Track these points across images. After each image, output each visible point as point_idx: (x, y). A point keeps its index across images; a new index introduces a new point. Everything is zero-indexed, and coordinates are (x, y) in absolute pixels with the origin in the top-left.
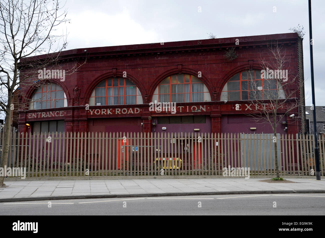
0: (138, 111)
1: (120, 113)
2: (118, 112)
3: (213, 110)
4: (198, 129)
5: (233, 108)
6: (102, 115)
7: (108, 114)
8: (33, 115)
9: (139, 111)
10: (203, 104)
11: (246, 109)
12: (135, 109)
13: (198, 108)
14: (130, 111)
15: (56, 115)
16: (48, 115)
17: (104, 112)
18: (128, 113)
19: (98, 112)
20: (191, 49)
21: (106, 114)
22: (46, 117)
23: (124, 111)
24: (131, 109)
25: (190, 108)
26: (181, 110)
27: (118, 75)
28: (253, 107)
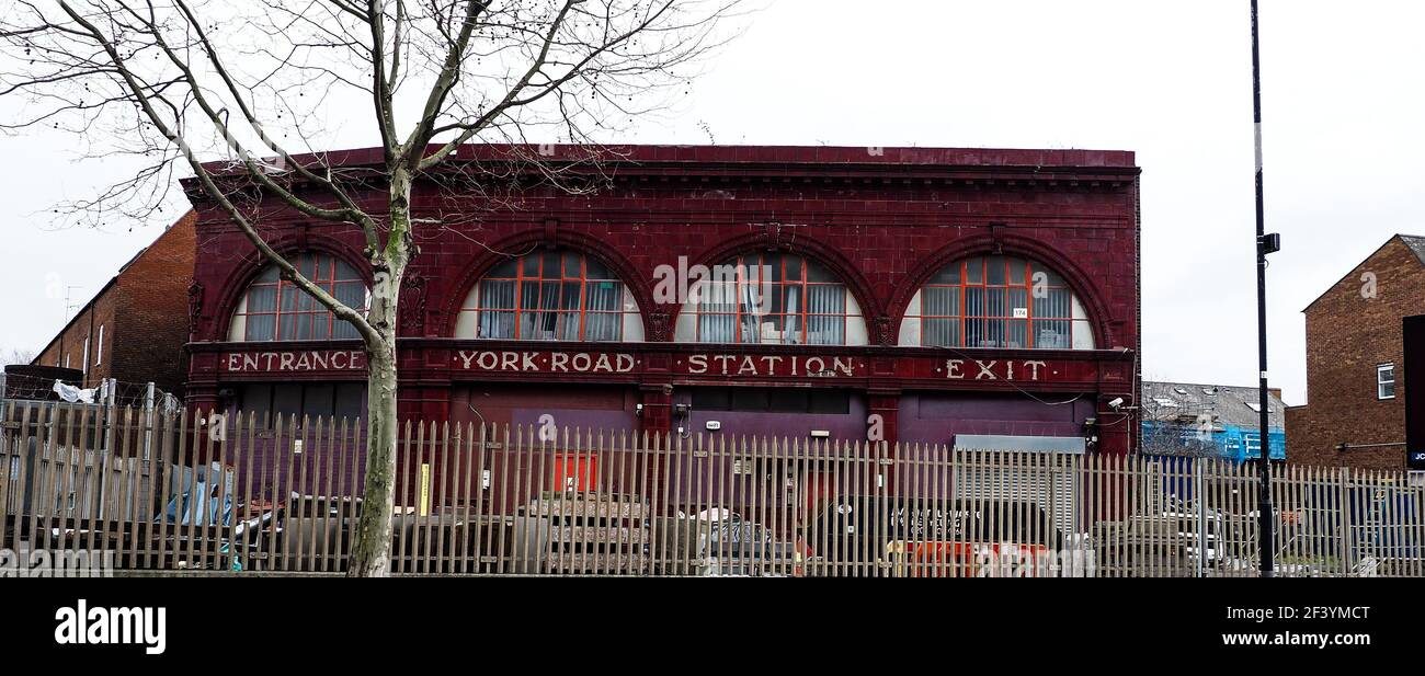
0: (626, 365)
1: (566, 370)
2: (560, 364)
3: (876, 373)
4: (826, 433)
5: (939, 370)
6: (504, 372)
7: (525, 369)
8: (248, 360)
9: (632, 366)
10: (845, 352)
11: (979, 376)
12: (619, 356)
13: (829, 366)
14: (602, 363)
15: (334, 363)
16: (303, 362)
17: (510, 363)
18: (595, 370)
19: (488, 360)
20: (814, 174)
21: (516, 368)
22: (297, 368)
23: (582, 362)
24: (604, 356)
25: (801, 366)
26: (771, 369)
27: (564, 243)
28: (1000, 370)
